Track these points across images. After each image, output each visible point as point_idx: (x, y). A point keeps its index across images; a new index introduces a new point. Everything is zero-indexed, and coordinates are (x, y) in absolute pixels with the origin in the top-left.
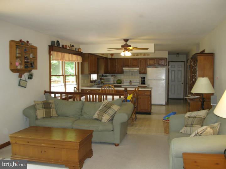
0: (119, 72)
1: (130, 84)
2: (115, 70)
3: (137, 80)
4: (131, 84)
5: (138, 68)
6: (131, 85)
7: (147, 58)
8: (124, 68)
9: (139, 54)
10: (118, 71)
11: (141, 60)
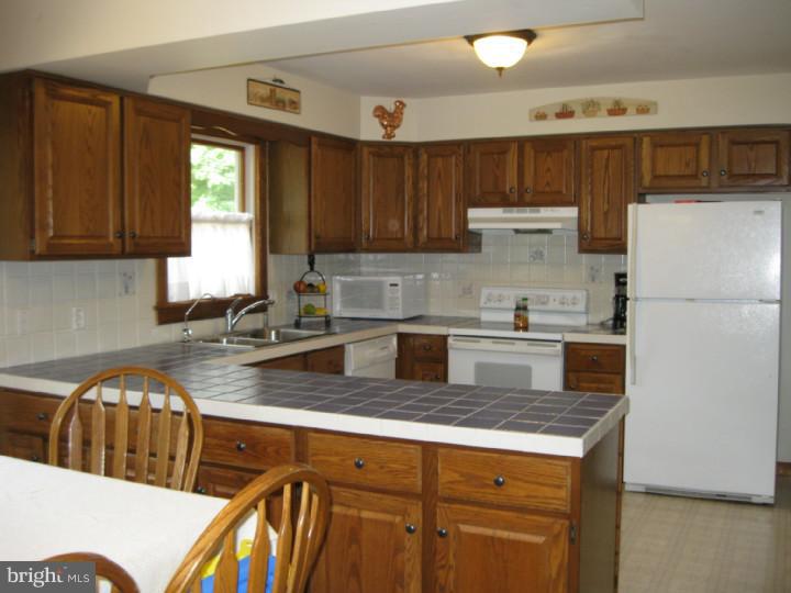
0: (440, 239)
1: (517, 328)
2: (416, 229)
3: (569, 295)
4: (526, 328)
5: (571, 212)
6: (521, 334)
7: (636, 137)
8: (473, 213)
9: (578, 110)
10: (435, 234)
11: (594, 149)
